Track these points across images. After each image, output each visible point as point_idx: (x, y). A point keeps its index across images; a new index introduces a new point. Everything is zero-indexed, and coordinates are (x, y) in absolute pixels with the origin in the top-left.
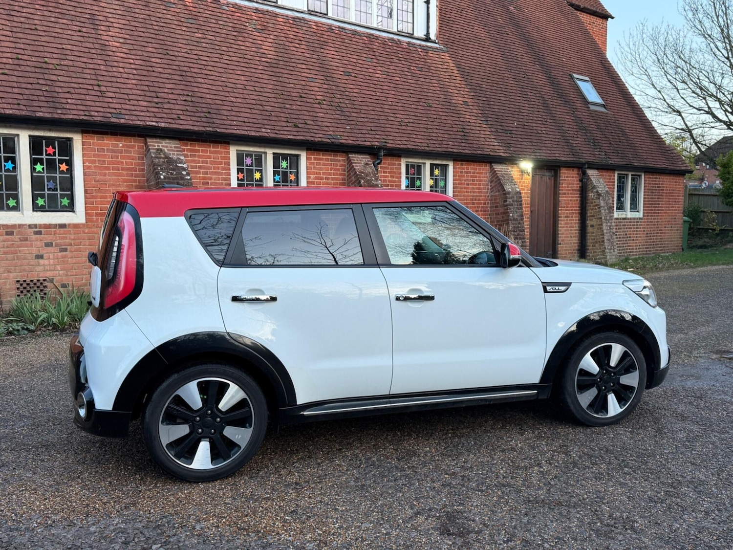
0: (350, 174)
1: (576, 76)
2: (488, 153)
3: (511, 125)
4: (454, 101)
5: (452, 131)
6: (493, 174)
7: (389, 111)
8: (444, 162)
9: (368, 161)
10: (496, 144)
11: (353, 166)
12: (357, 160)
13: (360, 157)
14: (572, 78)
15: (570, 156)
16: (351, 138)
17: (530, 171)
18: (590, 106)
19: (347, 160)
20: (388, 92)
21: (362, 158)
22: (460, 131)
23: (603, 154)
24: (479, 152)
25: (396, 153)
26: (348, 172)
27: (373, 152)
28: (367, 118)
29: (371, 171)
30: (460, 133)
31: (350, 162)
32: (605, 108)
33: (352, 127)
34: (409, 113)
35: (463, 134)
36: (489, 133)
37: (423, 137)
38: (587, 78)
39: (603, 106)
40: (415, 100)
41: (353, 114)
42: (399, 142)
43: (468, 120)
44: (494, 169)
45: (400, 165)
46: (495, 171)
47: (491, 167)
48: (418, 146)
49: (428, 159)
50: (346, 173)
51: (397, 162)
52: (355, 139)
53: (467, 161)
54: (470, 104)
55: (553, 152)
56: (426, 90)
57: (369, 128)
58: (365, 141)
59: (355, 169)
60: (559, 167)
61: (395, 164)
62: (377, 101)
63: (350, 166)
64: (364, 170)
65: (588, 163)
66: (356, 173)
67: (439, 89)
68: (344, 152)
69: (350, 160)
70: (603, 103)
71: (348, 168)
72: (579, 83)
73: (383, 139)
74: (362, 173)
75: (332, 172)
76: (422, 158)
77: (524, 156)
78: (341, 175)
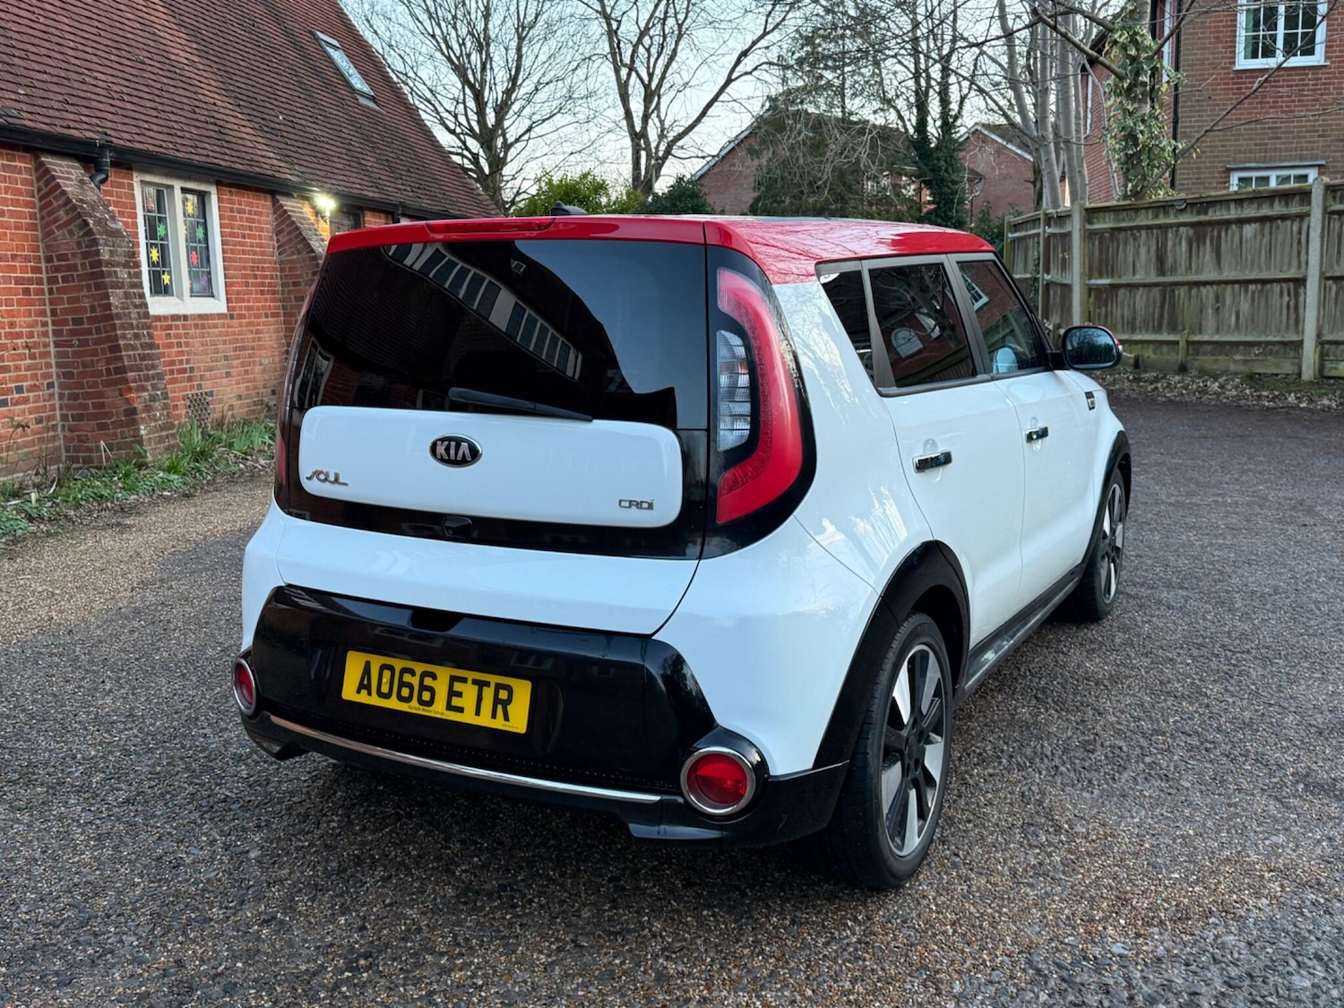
0: (50, 203)
1: (321, 36)
2: (270, 173)
3: (275, 119)
4: (173, 57)
5: (197, 120)
6: (280, 216)
7: (77, 62)
8: (203, 187)
9: (83, 175)
10: (271, 155)
11: (58, 186)
12: (62, 172)
13: (64, 163)
14: (317, 39)
15: (373, 189)
16: (40, 118)
17: (328, 214)
18: (358, 97)
19: (36, 170)
20: (54, 16)
21: (68, 166)
22: (212, 123)
23: (409, 189)
24: (258, 170)
25: (128, 161)
26: (41, 199)
27: (88, 156)
28: (45, 73)
29: (95, 198)
30: (211, 127)
31: (44, 174)
32: (376, 103)
33: (29, 91)
34: (115, 73)
35: (216, 129)
36: (251, 131)
37: (160, 129)
38: (335, 43)
39: (373, 99)
40: (109, 43)
41: (16, 61)
42: (127, 136)
43: (212, 101)
44: (282, 206)
45: (131, 187)
46: (286, 211)
47: (275, 202)
48: (161, 147)
49: (179, 177)
50: (35, 200)
51: (126, 181)
52: (47, 120)
53: (238, 186)
54: (201, 67)
55: (351, 179)
56: (118, 25)
57: (60, 98)
58: (69, 127)
59: (64, 193)
60: (362, 209)
61: (121, 185)
62: (45, 37)
63: (46, 184)
64: (81, 194)
65: (402, 205)
66: (68, 201)
67: (139, 26)
68: (27, 149)
69: (47, 171)
70: (372, 94)
71: (39, 189)
72: (331, 51)
73: (98, 126)
74: (81, 201)
75: (9, 197)
76: (168, 175)
77: (319, 184)
78: (28, 204)
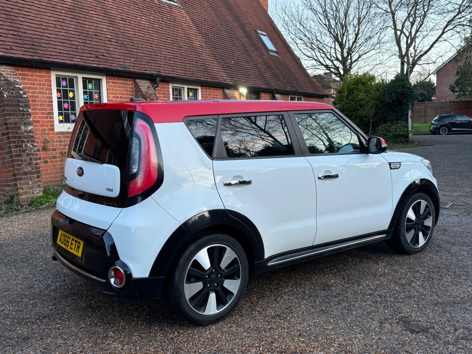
0: (138, 94)
1: (259, 32)
2: (221, 81)
3: (230, 63)
4: (194, 45)
5: (197, 65)
6: (225, 96)
7: (156, 49)
8: (196, 87)
9: (150, 85)
10: (224, 75)
11: (140, 89)
12: (142, 84)
13: (143, 82)
14: (257, 33)
15: (265, 85)
16: (136, 68)
17: (245, 94)
18: (270, 52)
19: (134, 84)
20: (152, 35)
21: (145, 82)
22: (203, 66)
23: (282, 84)
24: (216, 81)
25: (166, 80)
26: (135, 93)
27: (152, 79)
28: (143, 53)
29: (152, 92)
30: (202, 67)
31: (137, 85)
32: (277, 54)
33: (135, 59)
34: (170, 51)
35: (204, 67)
36: (219, 68)
37: (181, 69)
38: (265, 34)
39: (276, 52)
40: (170, 42)
41: (134, 50)
42: (167, 72)
43: (205, 58)
44: (225, 92)
45: (169, 88)
46: (226, 94)
47: (223, 91)
48: (179, 75)
49: (186, 84)
50: (134, 93)
51: (167, 86)
52: (139, 68)
53: (209, 87)
54: (204, 47)
55: (256, 82)
56: (176, 35)
57: (146, 61)
58: (146, 70)
59: (141, 91)
60: (260, 92)
61: (165, 88)
62: (147, 41)
63: (137, 88)
64: (147, 91)
65: (276, 90)
66: (142, 93)
67: (184, 35)
68: (131, 78)
69: (137, 84)
70: (276, 51)
71: (135, 90)
72: (262, 36)
73: (157, 69)
74: (147, 93)
75: (125, 92)
76: (182, 84)
77: (242, 84)
78: (131, 95)
